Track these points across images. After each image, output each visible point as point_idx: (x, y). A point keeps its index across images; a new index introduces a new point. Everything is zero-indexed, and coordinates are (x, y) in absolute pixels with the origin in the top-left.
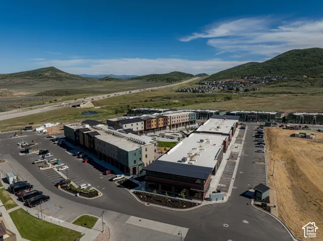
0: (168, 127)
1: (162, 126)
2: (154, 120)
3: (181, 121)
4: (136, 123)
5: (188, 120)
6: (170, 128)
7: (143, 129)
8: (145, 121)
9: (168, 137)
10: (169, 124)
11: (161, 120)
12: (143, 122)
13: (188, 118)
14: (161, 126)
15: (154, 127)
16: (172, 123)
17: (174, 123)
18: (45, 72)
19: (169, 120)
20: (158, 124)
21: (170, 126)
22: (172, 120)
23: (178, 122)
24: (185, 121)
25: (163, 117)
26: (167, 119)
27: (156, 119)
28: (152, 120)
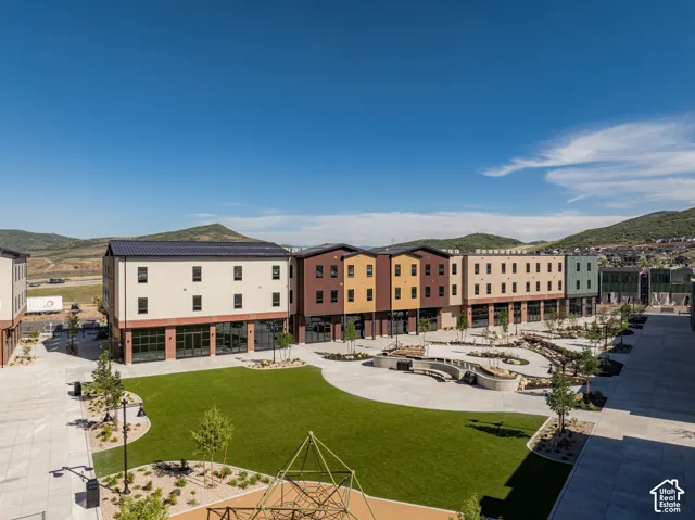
0: (447, 319)
1: (416, 304)
2: (361, 263)
3: (521, 294)
4: (228, 266)
5: (556, 292)
6: (462, 325)
7: (284, 307)
8: (298, 262)
9: (442, 370)
10: (455, 300)
11: (406, 271)
12: (284, 265)
13: (561, 276)
14: (406, 302)
15: (361, 305)
16: (472, 297)
17: (483, 295)
18: (202, 233)
19: (455, 280)
20: (384, 289)
21: (460, 312)
22: (473, 279)
23: (509, 293)
24: (544, 293)
25: (420, 253)
26: (442, 270)
27: (372, 261)
28: (347, 262)
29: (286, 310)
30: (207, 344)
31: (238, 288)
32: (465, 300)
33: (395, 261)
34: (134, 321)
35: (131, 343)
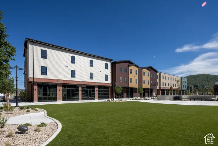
1: (149, 87)
2: (134, 69)
11: (146, 74)
15: (134, 85)
17: (164, 86)
19: (158, 79)
22: (162, 81)
23: (170, 87)
24: (177, 87)
25: (150, 69)
27: (137, 69)
29: (110, 83)
30: (77, 94)
32: (160, 87)
33: (143, 71)
34: (38, 79)
35: (37, 90)
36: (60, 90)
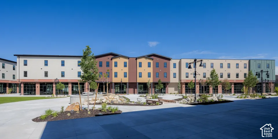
2: (121, 61)
14: (145, 79)
25: (152, 57)
26: (166, 66)
27: (127, 60)
28: (114, 61)
31: (63, 69)
33: (139, 61)
34: (22, 80)
35: (23, 87)
36: (37, 87)
